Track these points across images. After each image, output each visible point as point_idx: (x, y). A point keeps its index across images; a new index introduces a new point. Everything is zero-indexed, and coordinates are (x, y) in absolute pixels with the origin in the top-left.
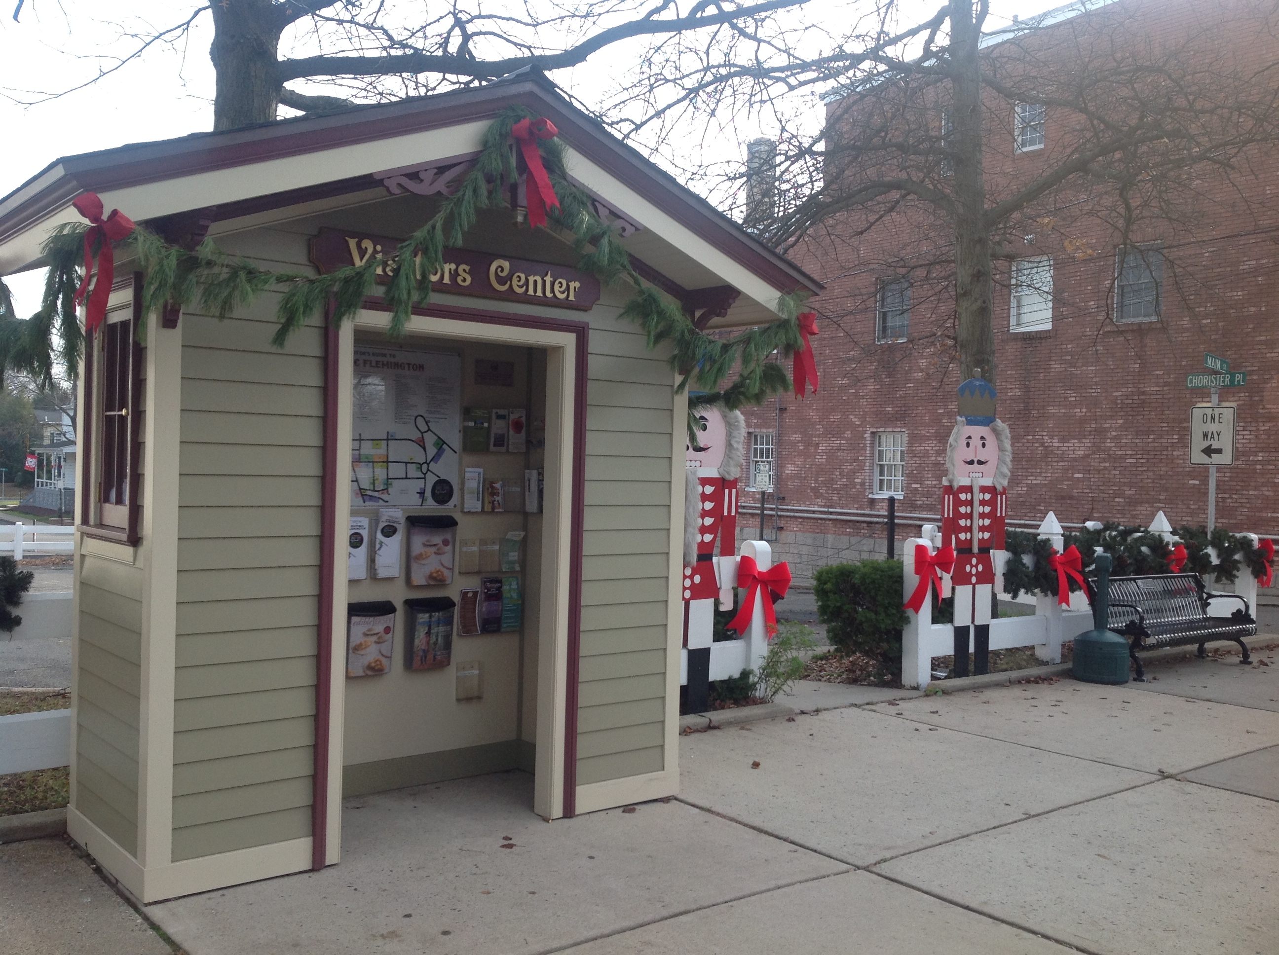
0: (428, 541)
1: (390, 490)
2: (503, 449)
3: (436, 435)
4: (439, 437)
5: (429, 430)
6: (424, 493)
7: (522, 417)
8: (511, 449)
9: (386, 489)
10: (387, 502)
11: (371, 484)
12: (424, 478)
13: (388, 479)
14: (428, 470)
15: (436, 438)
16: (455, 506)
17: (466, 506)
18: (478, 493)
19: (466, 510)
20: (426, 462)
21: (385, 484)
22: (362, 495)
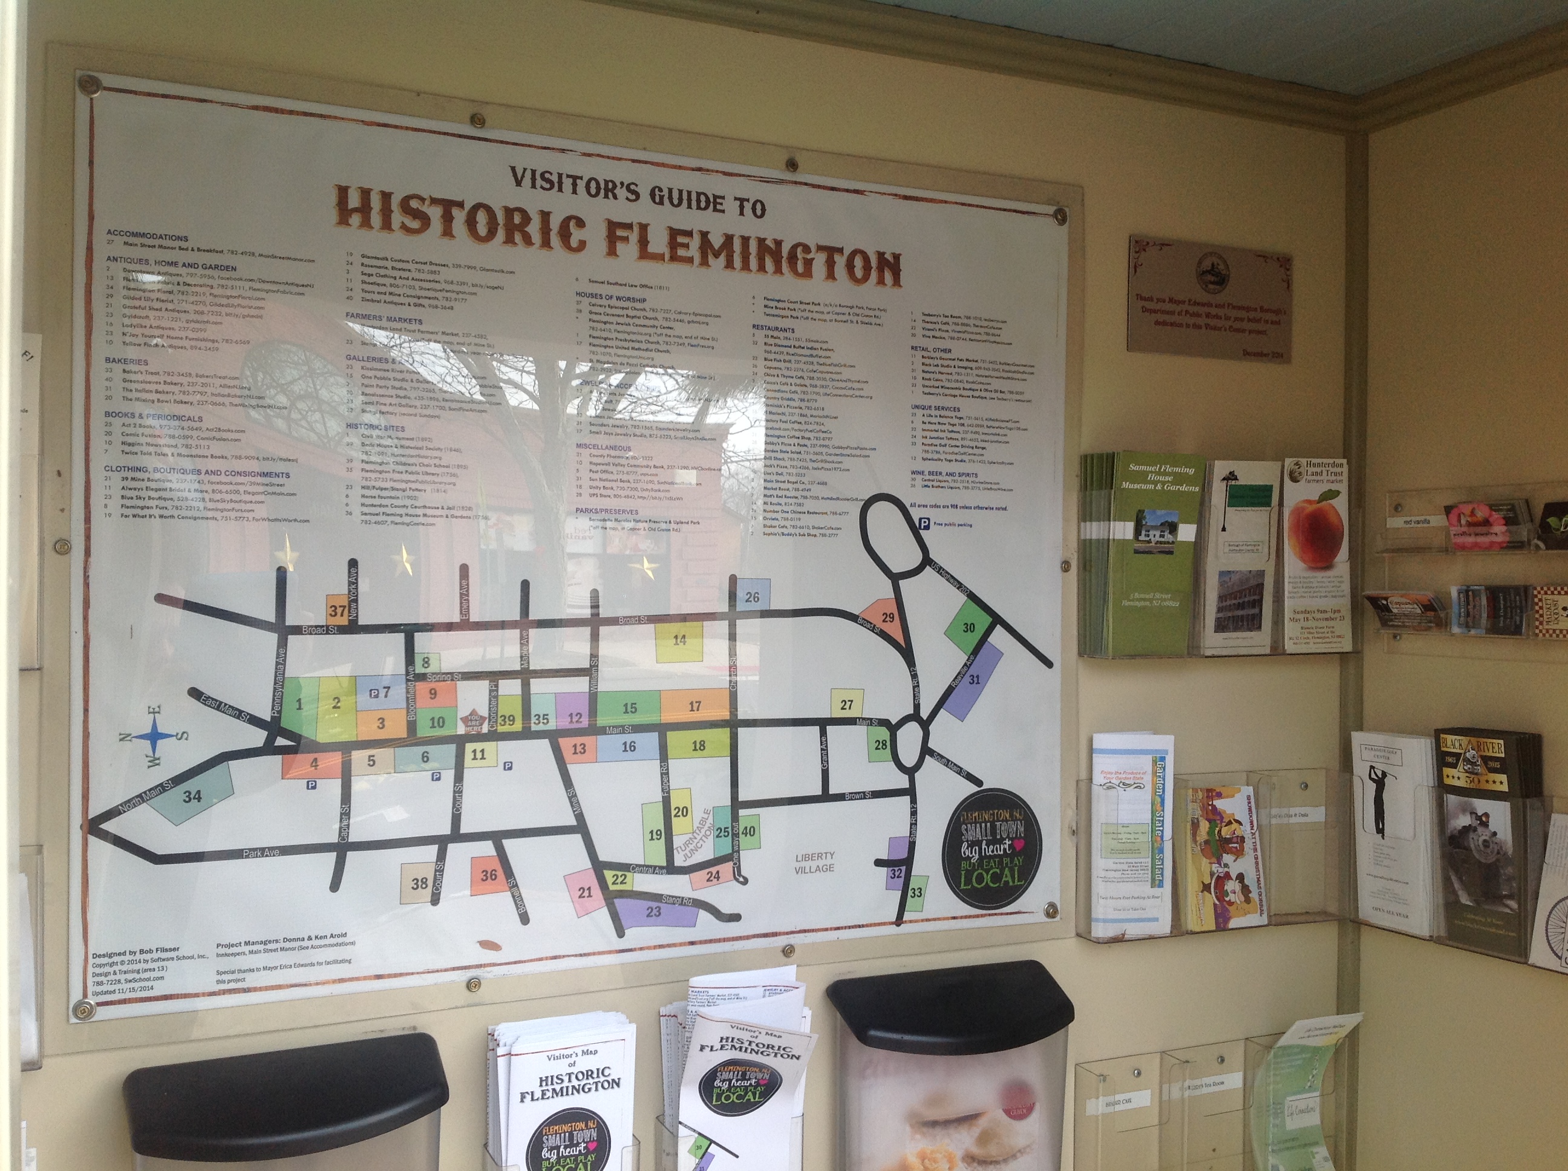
0: (935, 1100)
1: (748, 860)
2: (1259, 640)
3: (960, 586)
4: (972, 597)
5: (927, 561)
6: (908, 862)
7: (1332, 494)
8: (1293, 639)
9: (732, 857)
10: (736, 918)
11: (653, 835)
12: (910, 792)
13: (736, 804)
14: (926, 751)
15: (963, 598)
16: (1052, 911)
17: (1100, 909)
18: (1157, 850)
19: (1100, 931)
20: (915, 716)
21: (721, 832)
22: (610, 898)
